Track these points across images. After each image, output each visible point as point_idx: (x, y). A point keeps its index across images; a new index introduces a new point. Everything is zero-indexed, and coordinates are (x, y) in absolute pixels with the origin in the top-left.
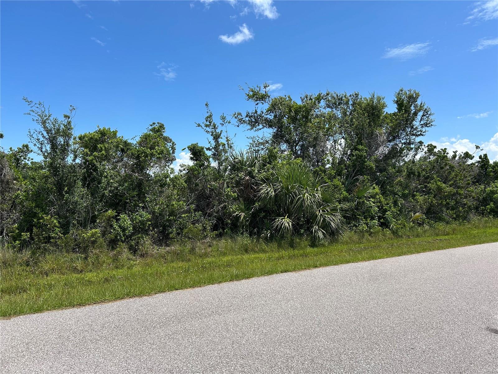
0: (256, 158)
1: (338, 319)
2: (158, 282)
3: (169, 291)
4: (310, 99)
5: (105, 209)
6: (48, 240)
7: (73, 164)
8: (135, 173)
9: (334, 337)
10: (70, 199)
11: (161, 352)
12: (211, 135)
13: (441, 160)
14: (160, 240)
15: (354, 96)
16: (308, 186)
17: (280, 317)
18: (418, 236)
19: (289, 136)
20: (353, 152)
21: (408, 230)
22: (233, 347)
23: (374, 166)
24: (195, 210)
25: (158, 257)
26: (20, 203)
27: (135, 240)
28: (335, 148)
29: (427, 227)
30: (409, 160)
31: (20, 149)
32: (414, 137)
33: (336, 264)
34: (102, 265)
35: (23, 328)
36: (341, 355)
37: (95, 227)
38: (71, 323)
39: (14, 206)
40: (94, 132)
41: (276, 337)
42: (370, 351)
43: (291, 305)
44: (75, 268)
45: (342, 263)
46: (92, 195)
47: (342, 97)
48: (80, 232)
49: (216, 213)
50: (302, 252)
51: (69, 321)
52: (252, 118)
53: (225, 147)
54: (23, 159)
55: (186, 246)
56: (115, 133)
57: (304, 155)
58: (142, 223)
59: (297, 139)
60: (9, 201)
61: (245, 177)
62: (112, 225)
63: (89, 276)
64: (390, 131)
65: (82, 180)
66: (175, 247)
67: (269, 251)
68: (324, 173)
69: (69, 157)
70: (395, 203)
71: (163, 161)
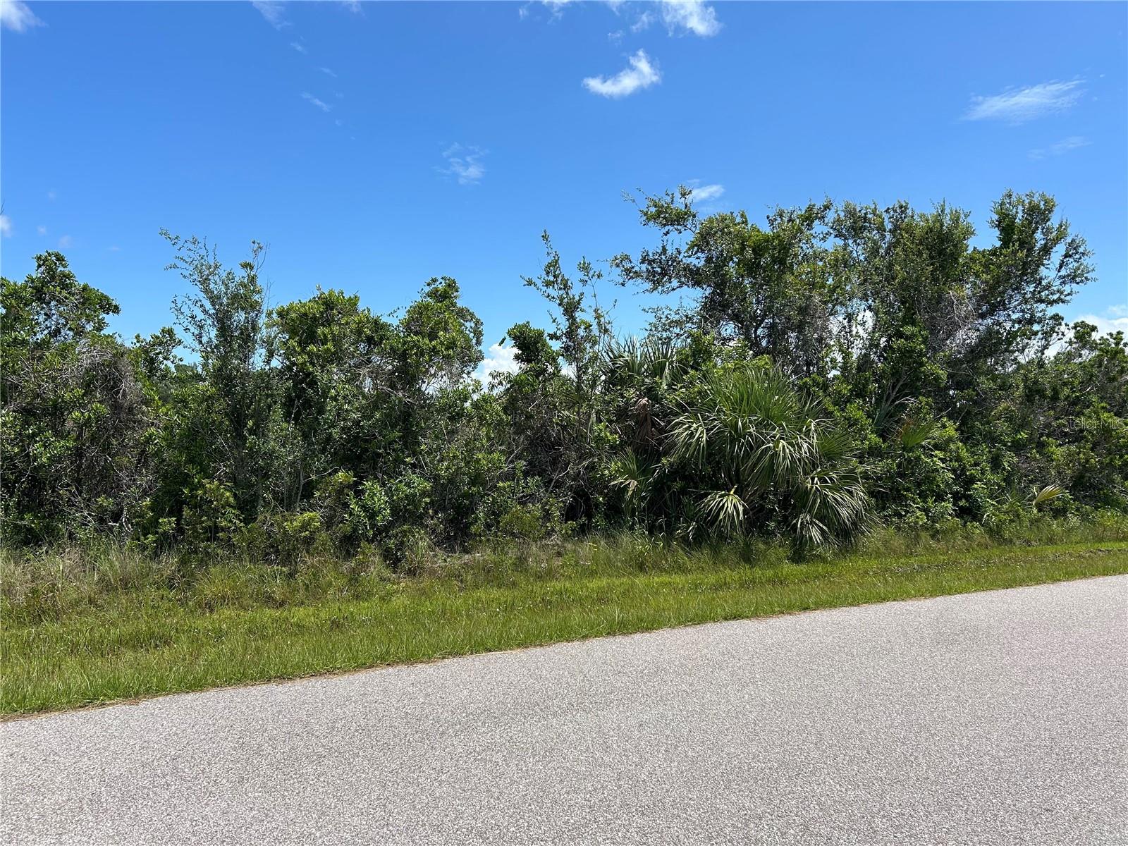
0: (665, 356)
1: (862, 732)
2: (448, 633)
3: (472, 654)
4: (789, 221)
5: (331, 468)
6: (213, 533)
7: (265, 369)
8: (397, 390)
9: (856, 774)
10: (258, 446)
11: (459, 790)
12: (560, 305)
13: (1110, 360)
14: (448, 538)
15: (895, 211)
16: (788, 420)
17: (727, 723)
18: (1051, 541)
19: (741, 305)
20: (892, 341)
21: (1027, 526)
22: (620, 787)
23: (943, 374)
24: (526, 474)
25: (446, 576)
26: (156, 454)
27: (396, 538)
28: (849, 332)
29: (1074, 520)
30: (1027, 360)
31: (157, 337)
32: (1043, 306)
33: (855, 602)
34: (326, 592)
35: (165, 723)
36: (873, 817)
37: (311, 508)
38: (264, 716)
39: (143, 458)
40: (310, 301)
41: (716, 768)
42: (944, 812)
43: (751, 695)
44: (270, 597)
45: (868, 601)
46: (305, 437)
47: (866, 214)
48: (279, 518)
49: (574, 480)
50: (770, 573)
51: (260, 711)
52: (655, 265)
53: (591, 331)
54: (162, 359)
55: (507, 553)
56: (353, 302)
57: (776, 350)
58: (411, 499)
59: (759, 311)
60: (134, 448)
61: (638, 400)
62: (346, 503)
63: (299, 614)
64: (984, 291)
65: (284, 405)
66: (482, 555)
67: (695, 570)
68: (824, 391)
69: (257, 355)
70: (996, 463)
71: (457, 364)
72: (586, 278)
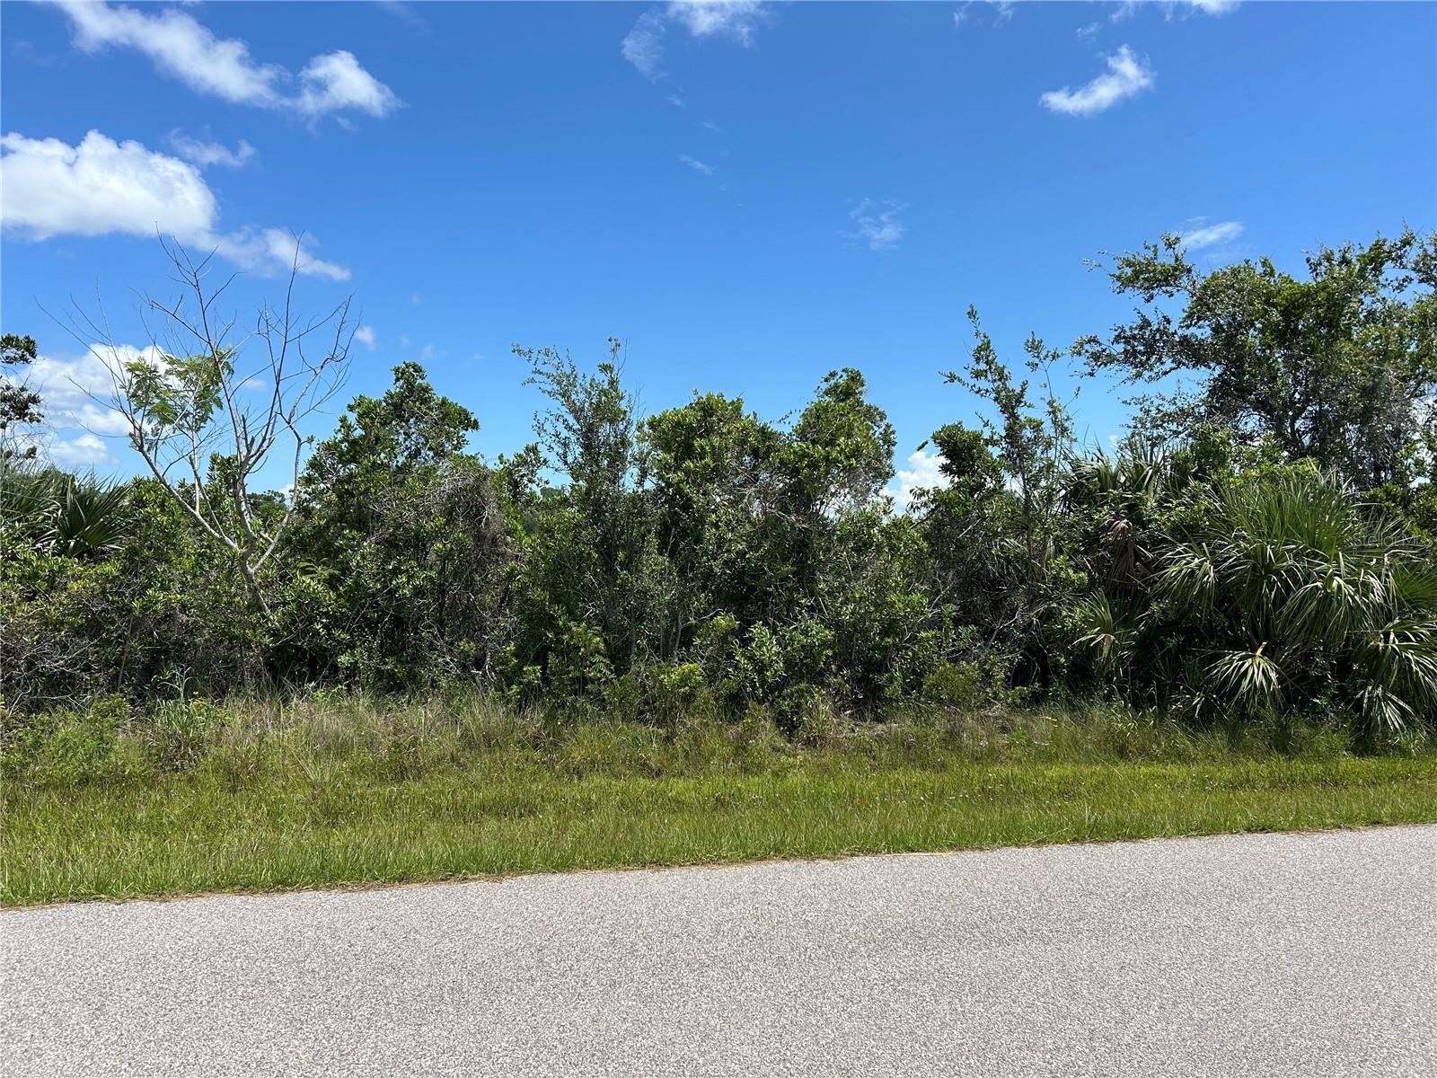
2: (858, 824)
3: (889, 852)
4: (1342, 263)
5: (713, 610)
6: (581, 685)
7: (637, 492)
8: (789, 513)
10: (631, 582)
11: (875, 1028)
12: (995, 400)
14: (856, 702)
17: (1252, 978)
19: (1270, 388)
22: (1093, 1049)
24: (957, 622)
25: (854, 750)
26: (520, 592)
27: (791, 699)
31: (520, 456)
34: (708, 762)
37: (691, 658)
38: (638, 909)
39: (507, 598)
40: (686, 407)
41: (1237, 1039)
43: (1289, 941)
44: (645, 764)
46: (682, 572)
48: (655, 669)
49: (1023, 631)
51: (633, 903)
53: (1042, 430)
54: (526, 482)
55: (933, 725)
56: (737, 406)
57: (1325, 449)
58: (809, 650)
59: (1297, 396)
60: (497, 585)
61: (1113, 522)
62: (731, 653)
63: (678, 787)
65: (659, 534)
66: (900, 726)
67: (1201, 759)
68: (1405, 508)
69: (628, 475)
72: (1036, 360)
